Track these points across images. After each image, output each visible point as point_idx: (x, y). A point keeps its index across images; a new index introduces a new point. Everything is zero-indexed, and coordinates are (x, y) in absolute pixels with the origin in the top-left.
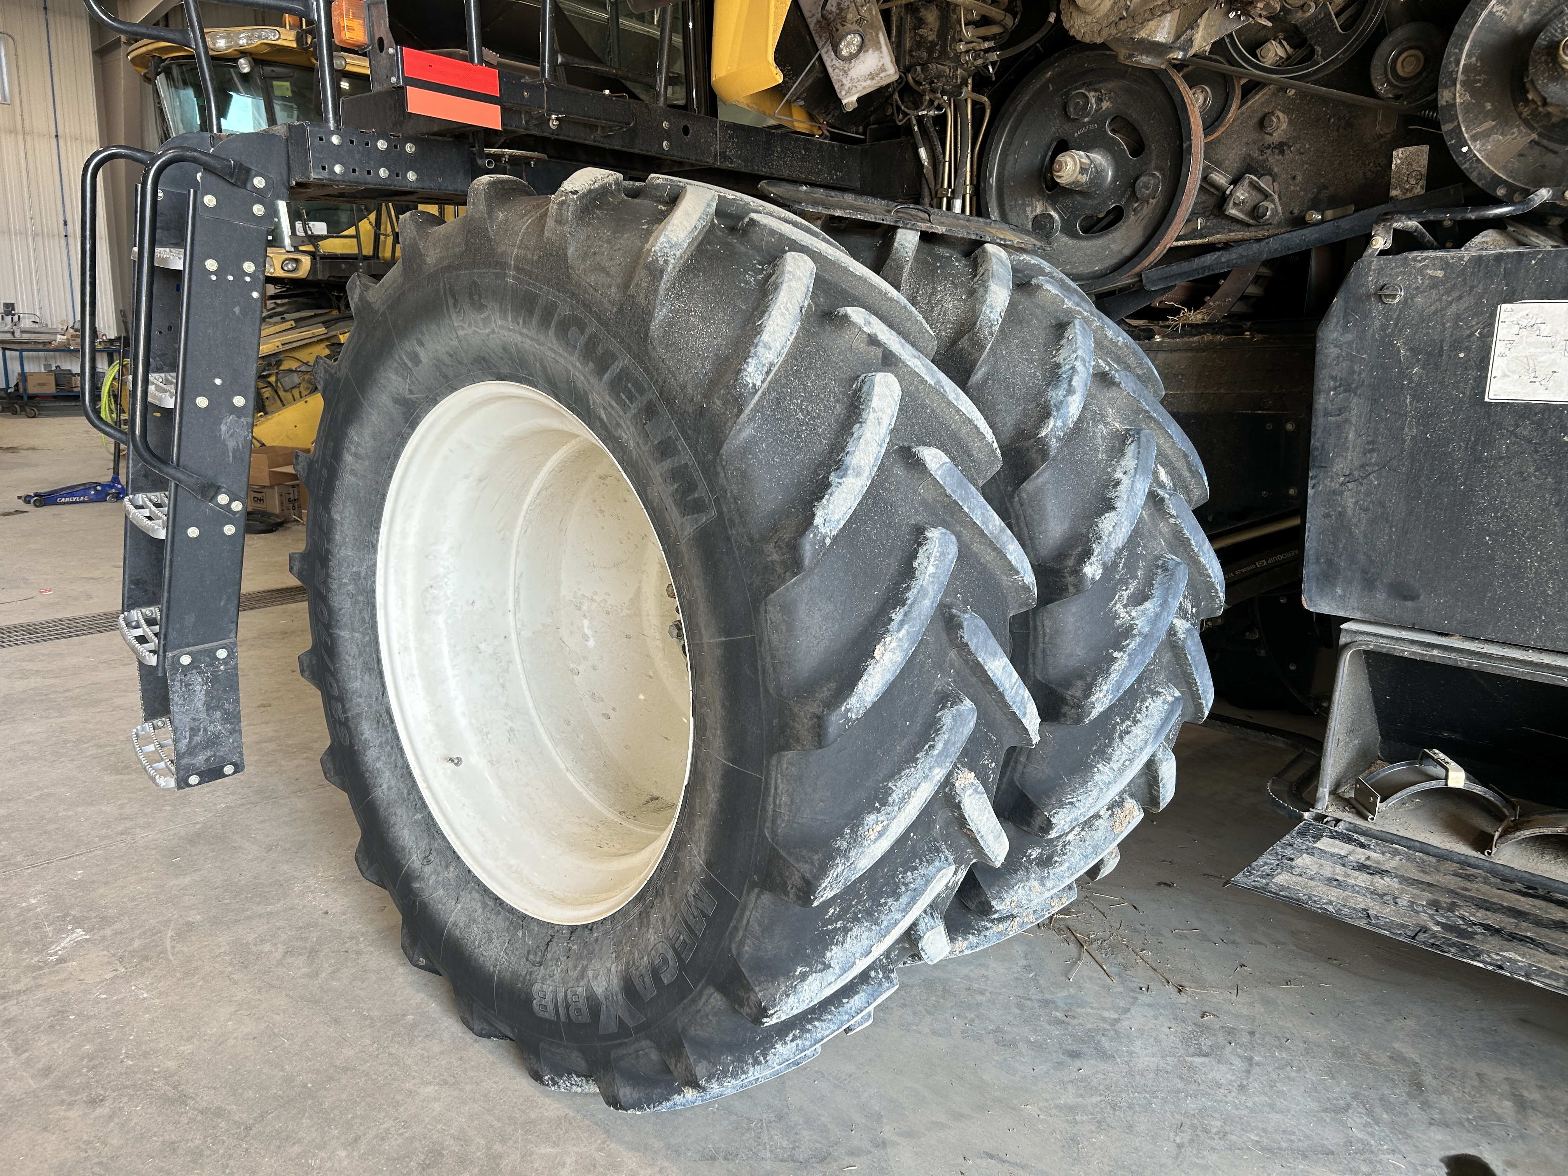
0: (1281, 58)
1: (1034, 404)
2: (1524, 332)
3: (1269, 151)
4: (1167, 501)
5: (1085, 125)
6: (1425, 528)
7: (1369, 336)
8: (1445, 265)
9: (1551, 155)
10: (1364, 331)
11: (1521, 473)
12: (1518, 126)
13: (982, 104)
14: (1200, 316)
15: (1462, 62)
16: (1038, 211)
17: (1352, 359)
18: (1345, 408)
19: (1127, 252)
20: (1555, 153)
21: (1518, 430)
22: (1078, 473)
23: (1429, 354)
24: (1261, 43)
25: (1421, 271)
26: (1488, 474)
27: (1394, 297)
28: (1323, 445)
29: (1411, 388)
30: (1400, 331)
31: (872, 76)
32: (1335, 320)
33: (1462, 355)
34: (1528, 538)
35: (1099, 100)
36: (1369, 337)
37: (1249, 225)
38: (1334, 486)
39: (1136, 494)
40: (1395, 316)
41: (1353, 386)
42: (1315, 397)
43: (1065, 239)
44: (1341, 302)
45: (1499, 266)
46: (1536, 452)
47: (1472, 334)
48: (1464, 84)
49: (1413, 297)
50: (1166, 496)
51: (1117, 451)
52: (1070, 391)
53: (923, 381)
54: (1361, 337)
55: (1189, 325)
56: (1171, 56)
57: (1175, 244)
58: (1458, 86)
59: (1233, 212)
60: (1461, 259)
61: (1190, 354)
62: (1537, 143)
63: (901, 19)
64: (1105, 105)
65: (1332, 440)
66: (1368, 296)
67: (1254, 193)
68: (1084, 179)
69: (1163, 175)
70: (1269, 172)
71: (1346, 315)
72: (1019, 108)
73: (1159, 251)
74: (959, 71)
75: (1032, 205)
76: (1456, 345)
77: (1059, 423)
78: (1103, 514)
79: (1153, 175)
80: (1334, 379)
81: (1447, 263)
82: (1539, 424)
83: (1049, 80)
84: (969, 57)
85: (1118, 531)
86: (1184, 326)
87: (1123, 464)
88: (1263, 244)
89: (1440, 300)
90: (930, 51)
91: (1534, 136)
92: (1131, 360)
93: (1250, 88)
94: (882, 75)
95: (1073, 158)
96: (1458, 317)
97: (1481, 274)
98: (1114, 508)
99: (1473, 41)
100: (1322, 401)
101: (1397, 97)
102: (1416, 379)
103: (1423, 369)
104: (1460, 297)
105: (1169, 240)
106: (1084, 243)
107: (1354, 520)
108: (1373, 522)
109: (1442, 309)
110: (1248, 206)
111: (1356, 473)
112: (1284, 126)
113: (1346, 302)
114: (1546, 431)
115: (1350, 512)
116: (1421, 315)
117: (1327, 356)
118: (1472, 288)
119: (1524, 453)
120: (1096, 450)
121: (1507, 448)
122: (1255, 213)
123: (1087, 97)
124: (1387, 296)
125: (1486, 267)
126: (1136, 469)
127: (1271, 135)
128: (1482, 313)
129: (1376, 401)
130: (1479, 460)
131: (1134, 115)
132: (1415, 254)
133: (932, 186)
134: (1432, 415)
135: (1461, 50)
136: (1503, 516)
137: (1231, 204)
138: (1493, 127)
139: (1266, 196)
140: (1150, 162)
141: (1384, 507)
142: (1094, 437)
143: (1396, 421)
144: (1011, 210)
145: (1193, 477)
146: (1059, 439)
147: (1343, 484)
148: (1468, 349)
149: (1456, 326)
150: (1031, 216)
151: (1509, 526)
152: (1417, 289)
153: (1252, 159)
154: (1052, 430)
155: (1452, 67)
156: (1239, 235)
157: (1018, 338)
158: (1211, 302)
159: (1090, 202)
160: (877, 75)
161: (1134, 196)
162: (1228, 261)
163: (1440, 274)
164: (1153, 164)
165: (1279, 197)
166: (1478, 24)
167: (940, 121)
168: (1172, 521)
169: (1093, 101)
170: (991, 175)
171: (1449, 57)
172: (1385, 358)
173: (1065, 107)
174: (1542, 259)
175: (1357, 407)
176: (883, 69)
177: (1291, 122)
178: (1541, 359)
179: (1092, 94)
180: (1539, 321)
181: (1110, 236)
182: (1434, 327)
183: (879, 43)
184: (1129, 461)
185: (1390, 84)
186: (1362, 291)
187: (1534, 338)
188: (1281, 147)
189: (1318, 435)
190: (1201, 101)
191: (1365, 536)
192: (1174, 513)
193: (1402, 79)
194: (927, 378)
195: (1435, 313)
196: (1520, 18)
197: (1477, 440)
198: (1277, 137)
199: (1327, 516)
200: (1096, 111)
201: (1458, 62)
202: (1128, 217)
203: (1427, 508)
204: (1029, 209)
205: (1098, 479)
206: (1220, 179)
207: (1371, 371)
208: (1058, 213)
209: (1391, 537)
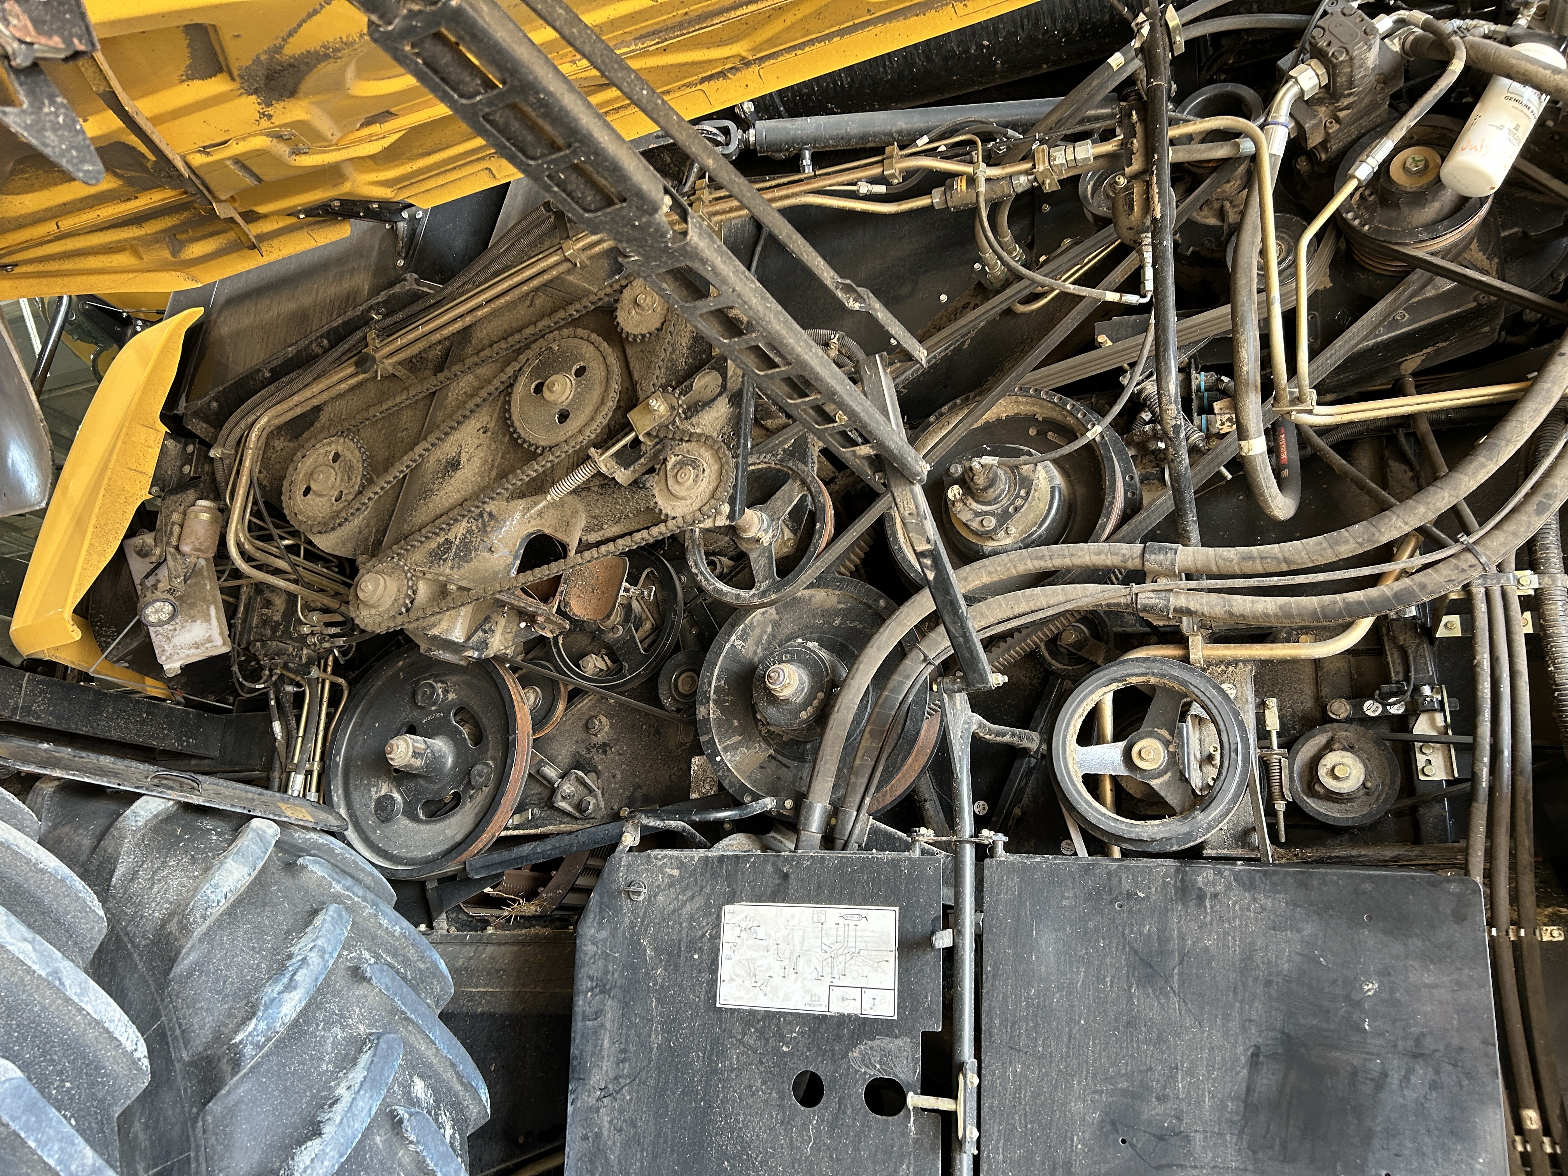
0: (601, 670)
1: (244, 1002)
2: (744, 935)
3: (594, 750)
4: (405, 1123)
5: (432, 713)
6: (672, 1152)
7: (620, 931)
8: (681, 865)
9: (784, 769)
10: (616, 928)
11: (751, 1087)
12: (759, 742)
13: (339, 685)
14: (533, 908)
15: (713, 684)
16: (383, 793)
17: (606, 957)
18: (601, 1011)
19: (459, 838)
20: (788, 767)
21: (746, 1039)
22: (286, 1088)
23: (670, 954)
24: (584, 655)
25: (661, 869)
26: (723, 1087)
27: (639, 893)
28: (581, 1054)
29: (656, 991)
30: (646, 929)
31: (197, 646)
32: (592, 916)
33: (696, 957)
34: (761, 1163)
35: (446, 691)
36: (620, 935)
37: (576, 819)
38: (592, 1101)
39: (354, 1116)
40: (641, 914)
41: (608, 987)
42: (575, 999)
43: (406, 822)
44: (597, 897)
45: (721, 868)
46: (762, 1063)
47: (704, 935)
48: (716, 702)
49: (656, 895)
50: (406, 1116)
51: (347, 1062)
52: (290, 987)
53: (30, 971)
54: (613, 934)
55: (521, 917)
56: (466, 654)
57: (504, 834)
58: (711, 704)
59: (563, 805)
60: (692, 859)
61: (516, 948)
62: (774, 758)
63: (250, 598)
64: (451, 696)
65: (589, 1048)
66: (620, 892)
67: (581, 788)
68: (418, 763)
69: (496, 765)
70: (595, 770)
71: (601, 911)
72: (372, 691)
73: (486, 838)
74: (305, 651)
75: (377, 786)
76: (692, 946)
77: (262, 1026)
78: (305, 1142)
79: (487, 764)
80: (591, 978)
81: (681, 862)
82: (762, 1032)
83: (401, 669)
84: (315, 640)
85: (317, 1164)
86: (516, 917)
87: (350, 1076)
88: (573, 836)
89: (677, 898)
90: (274, 630)
91: (771, 751)
92: (411, 953)
93: (575, 695)
94: (208, 645)
95: (406, 741)
96: (692, 918)
97: (708, 875)
98: (320, 1134)
99: (721, 667)
100: (581, 1003)
101: (678, 711)
102: (659, 981)
103: (666, 970)
104: (693, 897)
105: (496, 829)
106: (423, 827)
107: (610, 1143)
108: (626, 1145)
109: (680, 909)
110: (576, 799)
111: (610, 1086)
112: (607, 729)
113: (602, 898)
114: (767, 1040)
115: (606, 1133)
116: (662, 913)
117: (586, 954)
118: (702, 888)
119: (751, 1064)
120: (320, 1059)
121: (738, 1058)
122: (580, 807)
123: (433, 687)
124: (634, 893)
125: (712, 868)
126: (362, 1084)
127: (596, 735)
128: (710, 914)
129: (627, 1004)
130: (714, 1071)
131: (475, 705)
132: (657, 852)
133: (283, 761)
134: (674, 1020)
135: (712, 674)
136: (739, 1136)
137: (559, 797)
138: (740, 742)
139: (591, 791)
140: (487, 751)
141: (635, 1127)
142: (322, 1042)
143: (644, 1027)
144: (355, 790)
145: (466, 1090)
146: (259, 1047)
147: (599, 1099)
148: (701, 950)
149: (691, 927)
150: (375, 797)
151: (743, 1148)
152: (658, 886)
153: (581, 756)
154: (250, 1035)
155: (706, 687)
156: (563, 827)
157: (250, 922)
158: (545, 894)
159: (433, 787)
160: (203, 645)
161: (469, 785)
162: (543, 851)
163: (676, 872)
164: (489, 754)
165: (602, 793)
166: (724, 654)
167: (299, 699)
168: (412, 1147)
169: (440, 691)
170: (338, 754)
171: (703, 679)
172: (634, 958)
173: (414, 694)
174: (754, 863)
175: (611, 1009)
176: (209, 640)
177: (612, 726)
178: (758, 963)
179: (439, 685)
180: (756, 924)
181: (447, 822)
182: (673, 927)
183: (209, 615)
184: (358, 1074)
185: (673, 698)
186: (614, 886)
187: (752, 941)
188: (604, 747)
189: (577, 1041)
190: (532, 698)
191: (620, 1163)
192: (413, 1138)
193: (683, 696)
194: (35, 967)
195: (674, 912)
196: (755, 653)
197: (712, 1049)
198: (600, 738)
199: (585, 1138)
200: (443, 701)
201: (710, 685)
202: (465, 803)
203: (673, 1127)
204: (373, 790)
205: (313, 1096)
206: (551, 772)
207: (622, 971)
208: (402, 795)
209: (642, 1163)
